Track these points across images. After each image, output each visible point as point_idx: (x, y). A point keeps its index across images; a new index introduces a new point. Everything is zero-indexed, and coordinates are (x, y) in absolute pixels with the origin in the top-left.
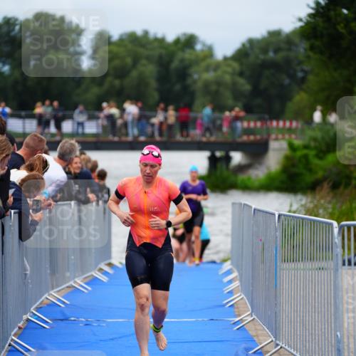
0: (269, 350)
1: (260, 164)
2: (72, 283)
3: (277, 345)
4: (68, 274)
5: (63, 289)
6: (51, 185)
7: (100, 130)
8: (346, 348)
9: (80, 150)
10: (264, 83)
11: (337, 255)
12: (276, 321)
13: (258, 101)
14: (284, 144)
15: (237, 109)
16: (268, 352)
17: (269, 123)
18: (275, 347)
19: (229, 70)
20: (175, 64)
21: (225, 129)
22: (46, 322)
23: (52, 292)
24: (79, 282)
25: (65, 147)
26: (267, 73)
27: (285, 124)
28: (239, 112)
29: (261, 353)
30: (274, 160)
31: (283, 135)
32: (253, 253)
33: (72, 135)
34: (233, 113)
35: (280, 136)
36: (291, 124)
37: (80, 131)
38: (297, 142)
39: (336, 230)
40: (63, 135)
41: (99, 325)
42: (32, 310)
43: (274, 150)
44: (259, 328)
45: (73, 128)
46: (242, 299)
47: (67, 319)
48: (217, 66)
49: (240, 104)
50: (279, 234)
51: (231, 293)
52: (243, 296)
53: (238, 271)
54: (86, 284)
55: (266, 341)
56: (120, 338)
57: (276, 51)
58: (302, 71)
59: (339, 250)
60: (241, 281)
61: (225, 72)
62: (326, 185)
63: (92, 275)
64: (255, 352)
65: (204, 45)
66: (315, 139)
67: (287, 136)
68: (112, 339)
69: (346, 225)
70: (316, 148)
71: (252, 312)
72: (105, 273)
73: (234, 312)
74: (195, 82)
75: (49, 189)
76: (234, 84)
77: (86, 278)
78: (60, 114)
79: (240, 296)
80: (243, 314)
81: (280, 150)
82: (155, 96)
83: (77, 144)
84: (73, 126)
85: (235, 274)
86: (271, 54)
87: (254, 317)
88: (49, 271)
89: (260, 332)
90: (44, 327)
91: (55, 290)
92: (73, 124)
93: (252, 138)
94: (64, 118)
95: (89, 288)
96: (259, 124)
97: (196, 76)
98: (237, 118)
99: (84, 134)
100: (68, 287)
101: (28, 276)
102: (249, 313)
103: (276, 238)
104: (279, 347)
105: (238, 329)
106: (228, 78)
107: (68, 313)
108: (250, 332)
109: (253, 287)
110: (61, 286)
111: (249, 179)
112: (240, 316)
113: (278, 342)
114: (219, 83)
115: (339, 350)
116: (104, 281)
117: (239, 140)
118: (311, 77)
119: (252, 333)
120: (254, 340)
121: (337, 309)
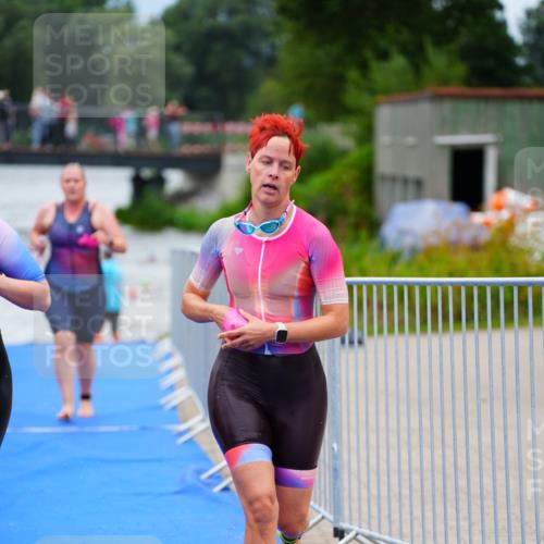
10: (213, 64)
13: (204, 92)
29: (219, 477)
31: (244, 146)
43: (231, 167)
51: (172, 388)
52: (191, 393)
58: (271, 46)
64: (211, 477)
73: (177, 417)
80: (192, 419)
81: (240, 167)
86: (222, 18)
96: (208, 128)
98: (174, 118)
102: (200, 417)
108: (203, 447)
111: (193, 213)
115: (335, 470)
120: (209, 459)
121: (333, 409)
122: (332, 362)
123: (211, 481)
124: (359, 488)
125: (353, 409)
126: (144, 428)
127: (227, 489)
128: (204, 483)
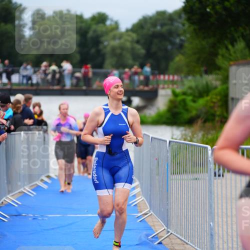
0: (162, 235)
1: (152, 105)
2: (22, 189)
3: (168, 232)
4: (19, 184)
5: (16, 194)
11: (211, 169)
12: (167, 215)
14: (169, 92)
15: (136, 67)
16: (162, 237)
17: (158, 77)
18: (167, 234)
19: (130, 39)
20: (90, 34)
22: (5, 217)
23: (8, 196)
24: (27, 189)
26: (156, 41)
27: (169, 77)
28: (137, 69)
29: (157, 238)
30: (162, 102)
31: (168, 85)
32: (151, 169)
33: (19, 84)
34: (133, 70)
35: (166, 86)
36: (173, 77)
38: (178, 91)
39: (210, 152)
41: (43, 219)
43: (162, 96)
44: (155, 220)
45: (19, 80)
46: (143, 200)
47: (20, 215)
48: (121, 36)
49: (137, 63)
50: (169, 155)
51: (135, 196)
52: (143, 198)
53: (140, 181)
54: (33, 190)
55: (160, 229)
56: (58, 228)
57: (162, 25)
59: (212, 166)
60: (142, 188)
61: (127, 40)
63: (36, 184)
64: (153, 237)
65: (112, 20)
66: (190, 88)
67: (171, 86)
68: (53, 229)
70: (191, 94)
71: (150, 209)
72: (46, 183)
73: (137, 210)
74: (105, 47)
76: (133, 49)
77: (32, 186)
78: (10, 69)
79: (141, 198)
80: (143, 211)
81: (166, 95)
82: (78, 57)
84: (19, 78)
85: (137, 183)
86: (159, 28)
87: (152, 212)
88: (6, 181)
89: (156, 223)
90: (4, 221)
91: (11, 195)
92: (19, 76)
94: (13, 72)
95: (35, 193)
97: (106, 43)
98: (136, 73)
100: (20, 192)
102: (148, 210)
103: (168, 157)
104: (170, 233)
105: (141, 221)
106: (128, 45)
107: (20, 211)
108: (149, 223)
109: (150, 191)
110: (15, 191)
111: (145, 116)
112: (141, 212)
113: (169, 230)
114: (122, 48)
115: (212, 235)
116: (46, 188)
117: (137, 89)
118: (186, 44)
119: (150, 224)
120: (152, 229)
121: (211, 206)
122: (210, 185)
123: (153, 239)
124: (223, 244)
127: (160, 243)
128: (150, 240)
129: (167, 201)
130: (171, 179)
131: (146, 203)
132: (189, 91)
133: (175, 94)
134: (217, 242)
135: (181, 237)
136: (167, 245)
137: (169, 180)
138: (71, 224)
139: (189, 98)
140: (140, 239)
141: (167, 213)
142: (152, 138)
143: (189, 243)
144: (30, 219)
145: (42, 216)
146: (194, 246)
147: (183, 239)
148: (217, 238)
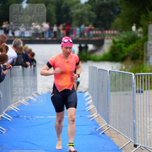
1: (101, 49)
3: (108, 126)
5: (17, 104)
6: (10, 59)
7: (31, 35)
8: (137, 127)
9: (23, 43)
10: (102, 14)
11: (134, 88)
13: (99, 22)
14: (111, 41)
15: (91, 26)
16: (104, 130)
17: (104, 31)
19: (87, 8)
20: (63, 6)
21: (86, 34)
22: (9, 118)
24: (23, 101)
25: (16, 42)
26: (103, 9)
27: (111, 32)
28: (92, 27)
29: (101, 130)
32: (98, 88)
33: (19, 37)
34: (89, 27)
35: (109, 37)
36: (114, 32)
37: (23, 35)
38: (116, 40)
40: (15, 37)
41: (32, 119)
42: (4, 113)
43: (107, 43)
44: (100, 119)
47: (18, 117)
48: (82, 6)
50: (109, 79)
51: (89, 105)
52: (94, 106)
53: (92, 96)
54: (27, 102)
55: (104, 125)
56: (42, 124)
58: (119, 8)
59: (135, 86)
60: (93, 100)
61: (85, 9)
62: (129, 58)
64: (99, 130)
66: (124, 39)
67: (112, 37)
68: (38, 125)
69: (138, 75)
70: (124, 42)
71: (98, 113)
73: (90, 113)
75: (10, 61)
76: (89, 14)
79: (92, 106)
80: (94, 114)
81: (109, 43)
82: (55, 20)
83: (21, 41)
85: (90, 97)
86: (105, 1)
87: (99, 115)
88: (10, 96)
89: (101, 121)
90: (9, 120)
91: (13, 104)
93: (97, 38)
95: (28, 104)
96: (100, 32)
97: (72, 11)
98: (91, 30)
99: (24, 37)
101: (2, 98)
102: (96, 113)
103: (108, 81)
104: (109, 127)
105: (92, 120)
106: (86, 12)
107: (19, 114)
109: (98, 102)
111: (96, 56)
112: (92, 114)
113: (109, 125)
114: (83, 14)
115: (134, 128)
117: (92, 39)
118: (122, 11)
119: (98, 122)
120: (98, 125)
121: (134, 111)
122: (134, 97)
123: (99, 131)
124: (141, 133)
125: (139, 110)
126: (81, 116)
127: (103, 133)
128: (97, 132)
129: (108, 107)
130: (110, 94)
131: (95, 109)
132: (124, 41)
133: (114, 42)
134: (137, 132)
135: (116, 130)
136: (107, 134)
137: (109, 95)
138: (49, 122)
139: (123, 45)
140: (91, 131)
141: (108, 115)
142: (99, 69)
143: (121, 133)
144: (25, 119)
145: (32, 117)
146: (124, 135)
147: (117, 130)
148: (137, 130)
